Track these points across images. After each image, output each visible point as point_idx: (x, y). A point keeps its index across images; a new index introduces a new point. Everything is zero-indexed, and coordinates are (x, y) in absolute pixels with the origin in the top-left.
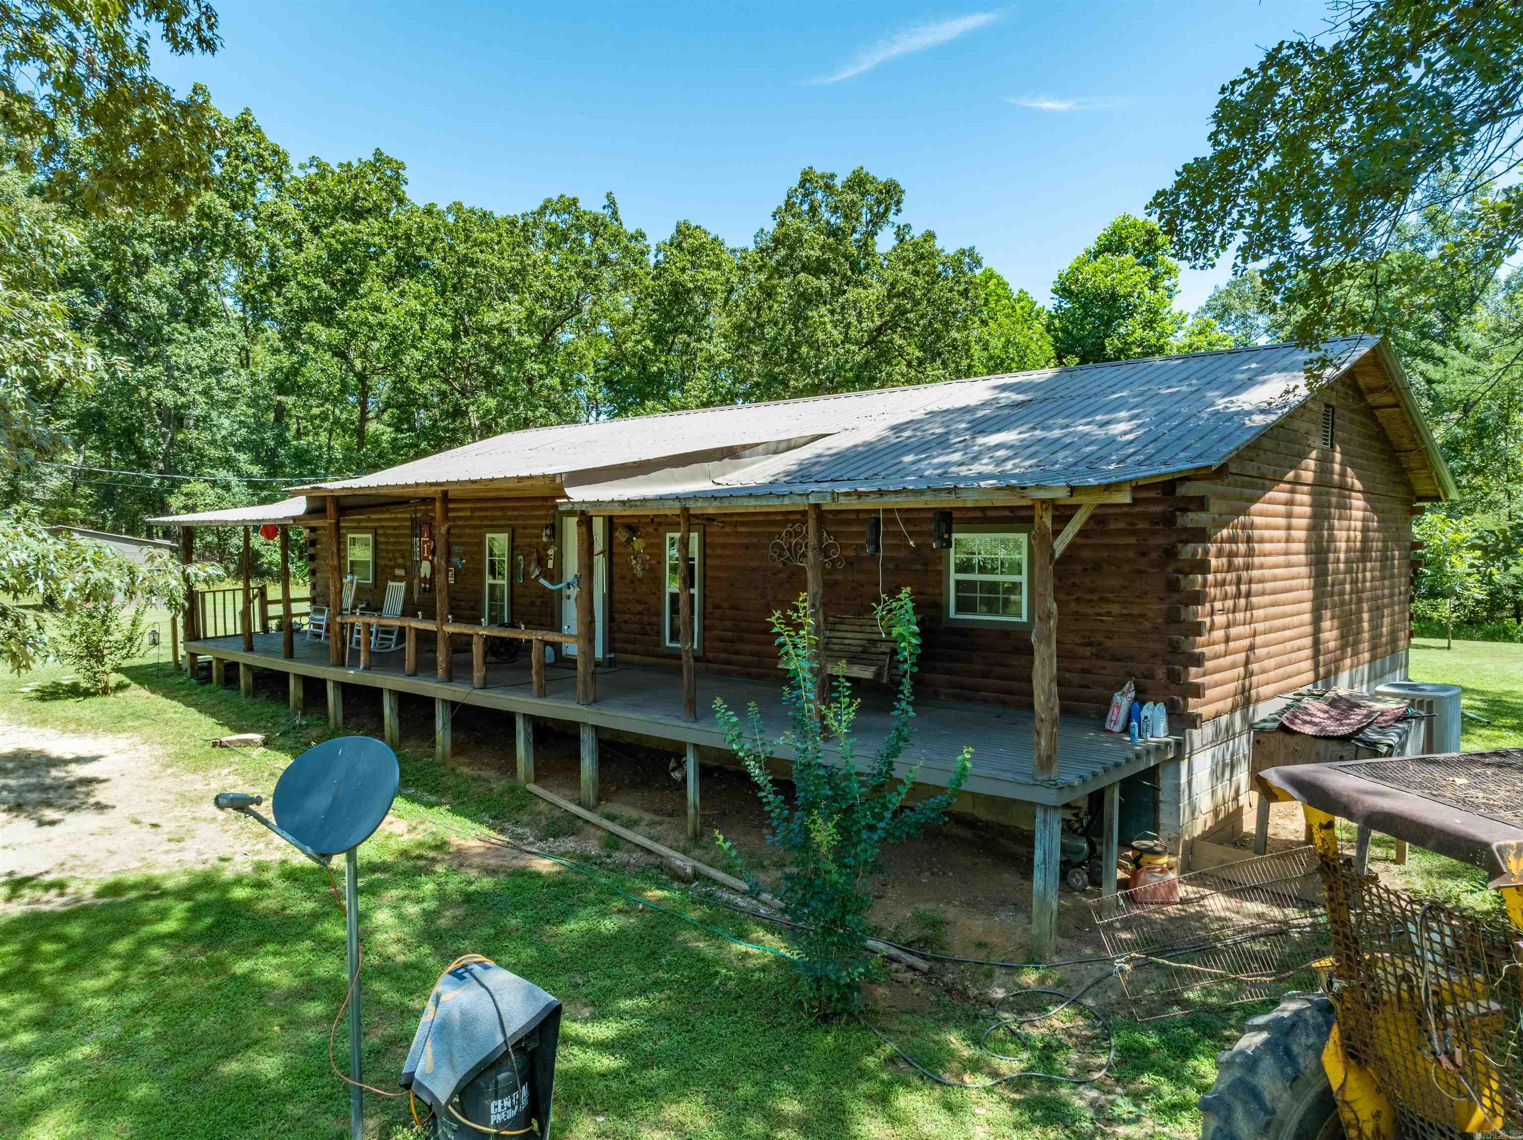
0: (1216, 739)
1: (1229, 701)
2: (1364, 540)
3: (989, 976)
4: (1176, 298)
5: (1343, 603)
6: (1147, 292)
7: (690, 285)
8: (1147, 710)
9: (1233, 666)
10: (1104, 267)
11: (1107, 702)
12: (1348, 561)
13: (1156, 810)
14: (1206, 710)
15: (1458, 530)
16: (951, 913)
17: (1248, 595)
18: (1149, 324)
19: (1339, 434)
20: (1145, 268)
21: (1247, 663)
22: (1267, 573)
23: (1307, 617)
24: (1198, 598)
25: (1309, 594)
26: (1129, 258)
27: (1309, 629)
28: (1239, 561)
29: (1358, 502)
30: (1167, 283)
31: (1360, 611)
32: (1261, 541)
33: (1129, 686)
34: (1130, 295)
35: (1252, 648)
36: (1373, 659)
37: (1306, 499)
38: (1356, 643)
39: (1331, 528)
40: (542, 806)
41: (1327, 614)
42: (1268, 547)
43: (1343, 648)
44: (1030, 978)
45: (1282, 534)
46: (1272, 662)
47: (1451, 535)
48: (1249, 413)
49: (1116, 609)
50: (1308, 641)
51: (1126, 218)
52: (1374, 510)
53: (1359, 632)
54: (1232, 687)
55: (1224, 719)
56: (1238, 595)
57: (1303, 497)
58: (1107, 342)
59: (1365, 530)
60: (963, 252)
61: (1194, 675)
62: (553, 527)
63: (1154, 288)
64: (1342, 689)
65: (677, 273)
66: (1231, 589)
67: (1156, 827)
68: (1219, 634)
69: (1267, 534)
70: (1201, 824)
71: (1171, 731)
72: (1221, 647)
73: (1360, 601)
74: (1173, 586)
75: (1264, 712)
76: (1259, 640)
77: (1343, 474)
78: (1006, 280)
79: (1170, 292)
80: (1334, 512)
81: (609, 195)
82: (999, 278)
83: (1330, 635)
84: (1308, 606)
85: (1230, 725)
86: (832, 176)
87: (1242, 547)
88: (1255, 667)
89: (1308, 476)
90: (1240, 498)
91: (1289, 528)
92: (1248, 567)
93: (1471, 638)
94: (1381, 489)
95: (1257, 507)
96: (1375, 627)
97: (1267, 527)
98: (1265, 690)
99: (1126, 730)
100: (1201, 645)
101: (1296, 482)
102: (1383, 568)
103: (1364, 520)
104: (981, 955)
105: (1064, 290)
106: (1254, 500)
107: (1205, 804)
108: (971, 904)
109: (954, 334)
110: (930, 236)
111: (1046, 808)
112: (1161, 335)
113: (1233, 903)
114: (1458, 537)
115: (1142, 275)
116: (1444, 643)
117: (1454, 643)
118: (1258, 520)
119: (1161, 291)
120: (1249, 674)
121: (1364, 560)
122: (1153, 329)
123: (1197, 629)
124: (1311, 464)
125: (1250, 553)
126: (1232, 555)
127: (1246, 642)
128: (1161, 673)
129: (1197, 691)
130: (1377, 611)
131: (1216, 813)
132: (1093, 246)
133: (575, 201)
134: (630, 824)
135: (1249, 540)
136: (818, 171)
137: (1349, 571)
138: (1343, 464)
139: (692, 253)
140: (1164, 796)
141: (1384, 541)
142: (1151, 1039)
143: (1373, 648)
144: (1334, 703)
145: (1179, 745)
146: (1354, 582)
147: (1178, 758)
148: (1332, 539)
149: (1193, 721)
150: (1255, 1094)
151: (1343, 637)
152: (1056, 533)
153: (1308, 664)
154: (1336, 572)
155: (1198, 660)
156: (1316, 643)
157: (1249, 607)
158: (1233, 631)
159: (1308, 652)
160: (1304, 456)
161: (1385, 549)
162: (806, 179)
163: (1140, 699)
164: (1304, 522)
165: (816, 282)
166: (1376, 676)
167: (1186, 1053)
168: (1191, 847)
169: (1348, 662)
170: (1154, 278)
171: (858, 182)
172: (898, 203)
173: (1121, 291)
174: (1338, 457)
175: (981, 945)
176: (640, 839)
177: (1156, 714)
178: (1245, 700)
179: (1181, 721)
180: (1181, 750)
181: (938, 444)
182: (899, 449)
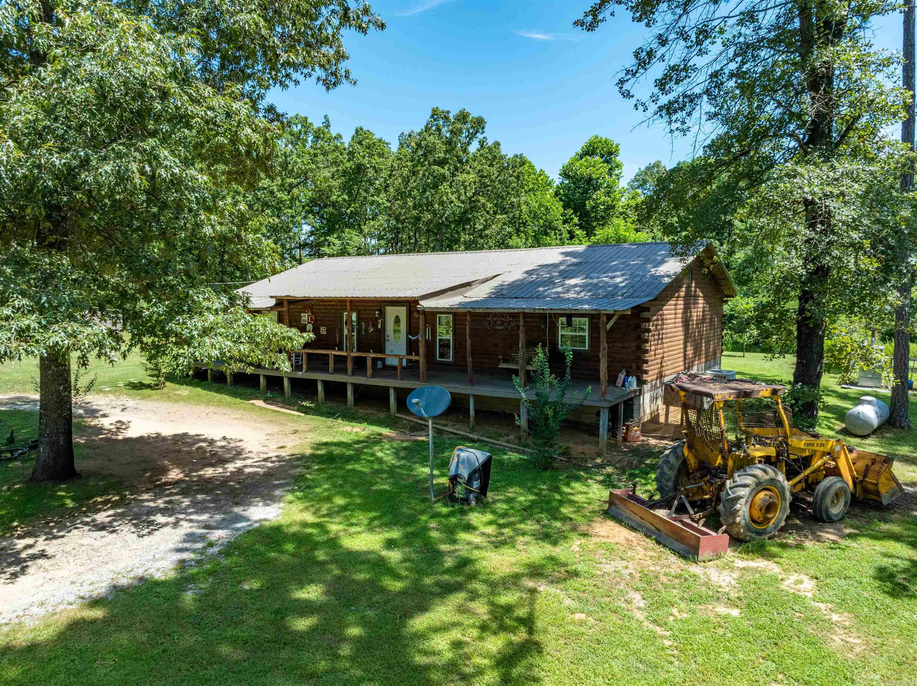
0: (651, 390)
1: (655, 376)
2: (703, 315)
3: (586, 461)
4: (621, 179)
5: (695, 340)
6: (607, 176)
7: (368, 166)
8: (630, 379)
9: (657, 364)
10: (585, 164)
11: (617, 377)
12: (697, 324)
13: (632, 413)
14: (649, 379)
15: (747, 303)
16: (571, 445)
17: (662, 339)
18: (608, 194)
19: (694, 276)
20: (605, 165)
21: (661, 363)
22: (668, 331)
23: (682, 346)
24: (647, 341)
25: (682, 337)
26: (597, 158)
27: (682, 350)
28: (659, 327)
29: (701, 301)
30: (617, 172)
31: (701, 343)
32: (666, 319)
33: (624, 371)
34: (598, 178)
35: (663, 357)
36: (706, 361)
37: (682, 302)
38: (700, 355)
39: (691, 312)
40: (405, 422)
41: (689, 344)
42: (669, 321)
43: (695, 357)
44: (599, 461)
45: (673, 316)
46: (670, 362)
47: (745, 306)
48: (663, 277)
49: (619, 345)
50: (682, 355)
51: (596, 137)
52: (707, 303)
53: (701, 351)
54: (656, 371)
55: (654, 382)
56: (659, 339)
57: (681, 302)
58: (587, 202)
59: (704, 311)
60: (516, 156)
61: (645, 367)
62: (380, 311)
63: (611, 175)
64: (694, 371)
65: (361, 159)
66: (656, 337)
67: (632, 418)
68: (652, 353)
69: (668, 317)
70: (647, 418)
71: (638, 386)
72: (653, 358)
73: (701, 339)
74: (639, 337)
75: (666, 379)
76: (665, 355)
77: (695, 291)
78: (533, 164)
79: (618, 177)
80: (692, 306)
81: (326, 117)
82: (530, 163)
83: (690, 352)
84: (682, 342)
85: (656, 384)
86: (448, 112)
87: (660, 322)
88: (664, 364)
89: (682, 294)
90: (660, 305)
91: (676, 314)
92: (662, 329)
93: (755, 351)
94: (711, 295)
95: (665, 307)
96: (707, 348)
97: (669, 314)
98: (667, 373)
99: (623, 385)
100: (647, 357)
101: (678, 297)
102: (710, 326)
103: (703, 308)
104: (583, 456)
105: (565, 174)
106: (664, 305)
107: (648, 411)
108: (576, 443)
109: (513, 199)
110: (497, 144)
111: (604, 408)
112: (614, 199)
113: (658, 441)
114: (748, 307)
115: (605, 167)
116: (741, 354)
117: (747, 354)
118: (665, 312)
119: (614, 177)
120: (662, 367)
121: (703, 323)
122: (609, 196)
123: (647, 351)
124: (684, 289)
125: (663, 324)
126: (657, 325)
127: (661, 356)
128: (634, 366)
129: (646, 372)
130: (708, 343)
131: (651, 414)
132: (580, 151)
133: (306, 118)
134: (446, 425)
135: (662, 320)
136: (441, 109)
137: (697, 328)
138: (695, 288)
139: (368, 147)
140: (635, 407)
141: (711, 315)
142: (637, 472)
143: (706, 357)
144: (690, 376)
145: (640, 390)
146: (699, 332)
147: (640, 394)
148: (691, 316)
149: (645, 382)
150: (669, 462)
151: (695, 353)
152: (607, 323)
153: (682, 363)
154: (693, 328)
155: (647, 362)
156: (685, 355)
157: (662, 343)
158: (657, 352)
159: (682, 359)
160: (681, 287)
161: (711, 318)
162: (435, 114)
163: (628, 375)
164: (681, 311)
165: (442, 171)
166: (707, 368)
167: (647, 474)
168: (644, 424)
169: (696, 362)
170: (611, 169)
171: (463, 117)
172: (483, 128)
173: (594, 176)
174: (693, 285)
175: (582, 453)
176: (451, 430)
177: (633, 380)
178: (661, 376)
179: (641, 382)
180: (641, 392)
181: (550, 282)
182: (535, 284)
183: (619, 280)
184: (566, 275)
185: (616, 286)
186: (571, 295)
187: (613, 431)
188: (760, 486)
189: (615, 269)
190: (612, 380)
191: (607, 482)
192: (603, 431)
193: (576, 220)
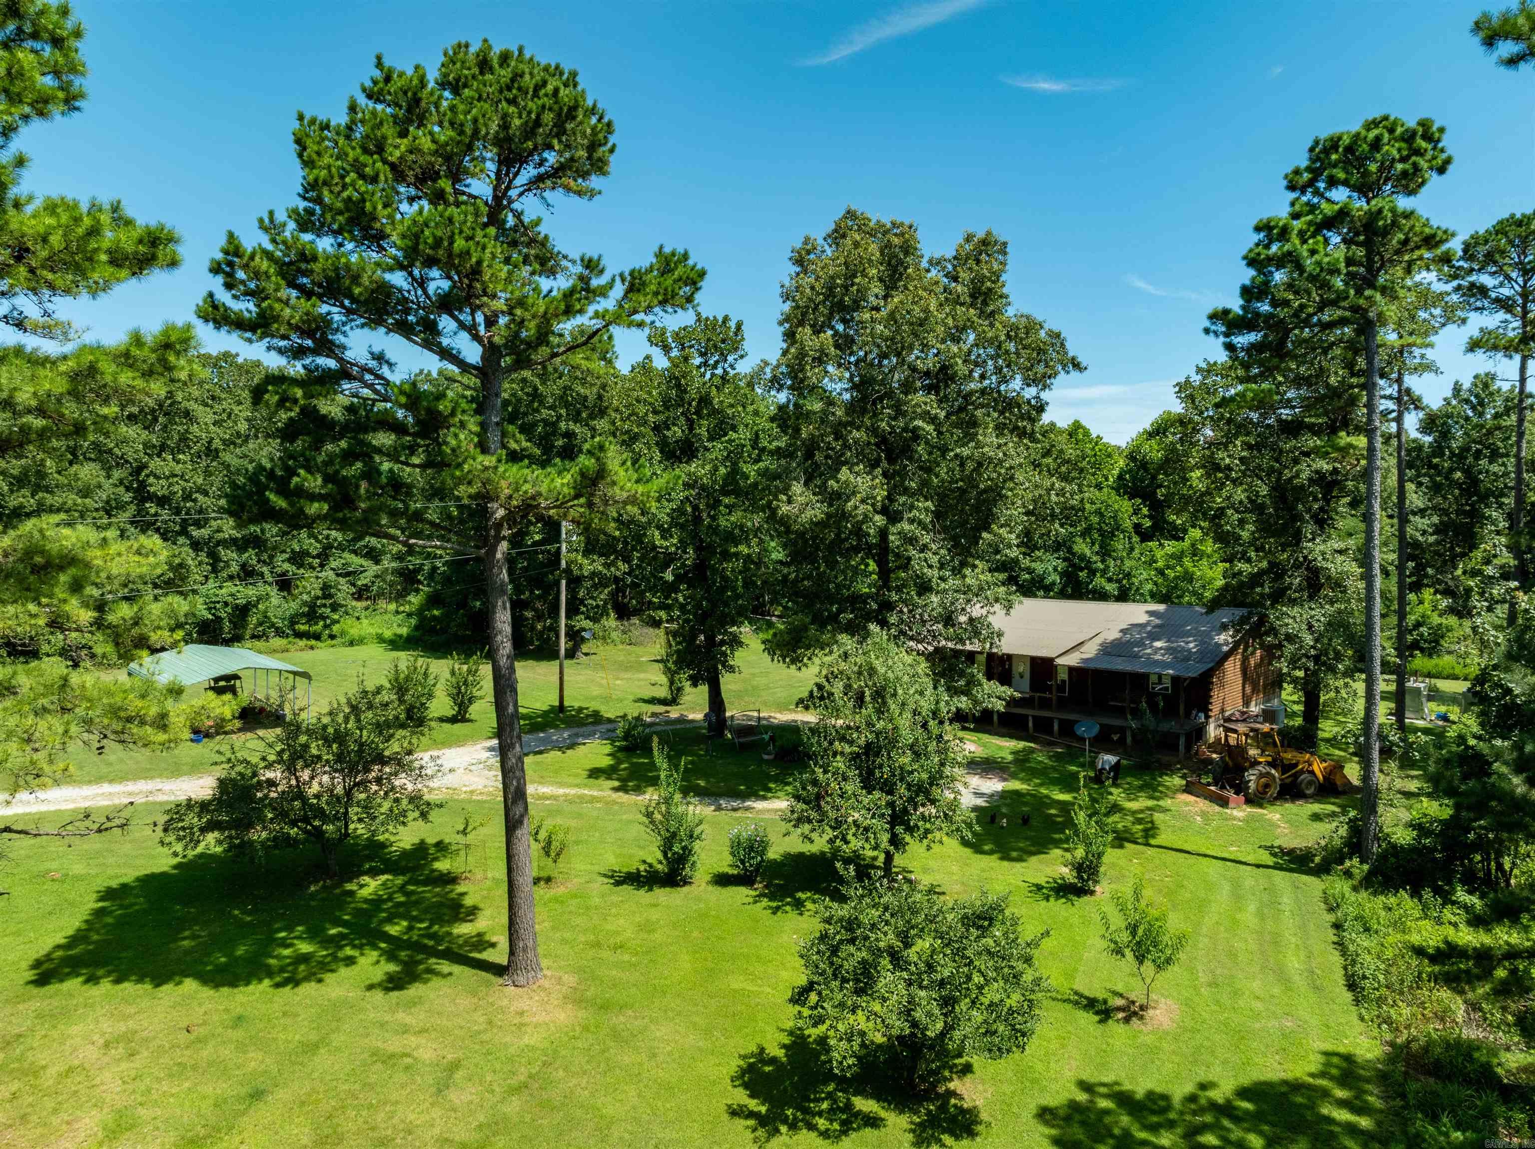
0: (1215, 722)
1: (1218, 712)
2: (1261, 661)
3: (1170, 766)
5: (1253, 681)
8: (1199, 715)
9: (1220, 703)
11: (1191, 713)
12: (1255, 669)
13: (1202, 737)
14: (1213, 714)
16: (1160, 757)
17: (1223, 686)
22: (1229, 679)
23: (1241, 687)
24: (1211, 689)
25: (1241, 681)
27: (1241, 691)
28: (1221, 678)
29: (1258, 651)
31: (1258, 683)
32: (1227, 672)
33: (1195, 711)
35: (1224, 698)
38: (1257, 692)
39: (1248, 662)
41: (1247, 686)
42: (1229, 673)
43: (1253, 694)
44: (1179, 765)
45: (1233, 668)
46: (1230, 701)
49: (1192, 694)
50: (1241, 694)
53: (1258, 689)
54: (1219, 708)
55: (1217, 717)
56: (1221, 686)
57: (1240, 658)
61: (1210, 707)
64: (1252, 705)
66: (1219, 686)
67: (1202, 740)
68: (1216, 697)
70: (1212, 740)
71: (1205, 719)
72: (1216, 700)
73: (1259, 679)
74: (1206, 687)
75: (1227, 713)
76: (1226, 696)
77: (1253, 645)
80: (1250, 656)
82: (1084, 428)
83: (1248, 689)
84: (1241, 684)
87: (1222, 674)
88: (1225, 703)
89: (1241, 651)
90: (1221, 666)
91: (1235, 666)
92: (1223, 679)
95: (1226, 663)
97: (1229, 668)
98: (1228, 709)
99: (1195, 719)
100: (1212, 700)
101: (1237, 653)
103: (1261, 655)
104: (1168, 763)
107: (1213, 736)
108: (1163, 755)
111: (1181, 733)
118: (1226, 667)
121: (1261, 667)
123: (1211, 697)
124: (1242, 647)
125: (1224, 676)
126: (1219, 677)
128: (1202, 707)
129: (1211, 710)
131: (1215, 738)
134: (1097, 742)
135: (1224, 672)
137: (1255, 671)
140: (1204, 733)
141: (1269, 659)
143: (1264, 693)
144: (1241, 712)
146: (1257, 674)
147: (1207, 725)
148: (1249, 665)
149: (1210, 717)
151: (1253, 691)
153: (1241, 700)
154: (1250, 672)
155: (1211, 703)
156: (1244, 694)
157: (1224, 689)
158: (1220, 695)
159: (1241, 697)
163: (1198, 713)
164: (1240, 664)
168: (1209, 745)
169: (1254, 698)
174: (1251, 641)
175: (1168, 761)
177: (1202, 715)
178: (1223, 711)
179: (1207, 717)
180: (1207, 723)
181: (1140, 643)
182: (1130, 644)
183: (1191, 645)
184: (1154, 637)
185: (1189, 650)
186: (1158, 657)
187: (1188, 748)
188: (1261, 775)
189: (1188, 634)
190: (1188, 715)
191: (1184, 777)
192: (1182, 748)
193: (1145, 511)
